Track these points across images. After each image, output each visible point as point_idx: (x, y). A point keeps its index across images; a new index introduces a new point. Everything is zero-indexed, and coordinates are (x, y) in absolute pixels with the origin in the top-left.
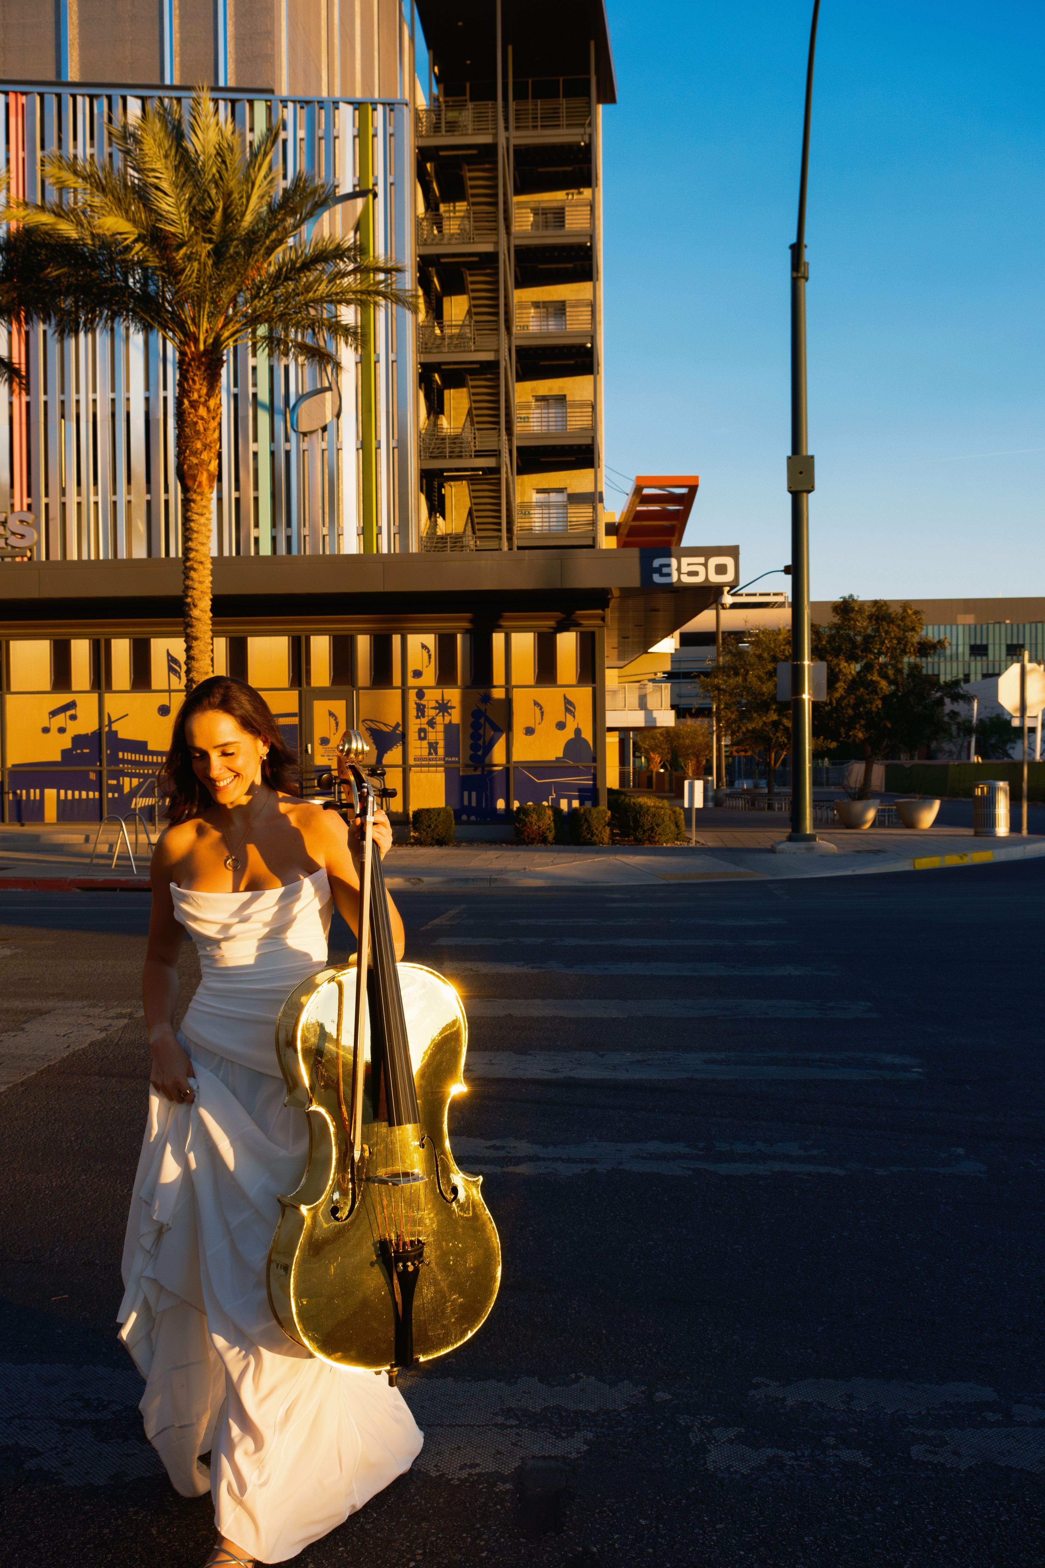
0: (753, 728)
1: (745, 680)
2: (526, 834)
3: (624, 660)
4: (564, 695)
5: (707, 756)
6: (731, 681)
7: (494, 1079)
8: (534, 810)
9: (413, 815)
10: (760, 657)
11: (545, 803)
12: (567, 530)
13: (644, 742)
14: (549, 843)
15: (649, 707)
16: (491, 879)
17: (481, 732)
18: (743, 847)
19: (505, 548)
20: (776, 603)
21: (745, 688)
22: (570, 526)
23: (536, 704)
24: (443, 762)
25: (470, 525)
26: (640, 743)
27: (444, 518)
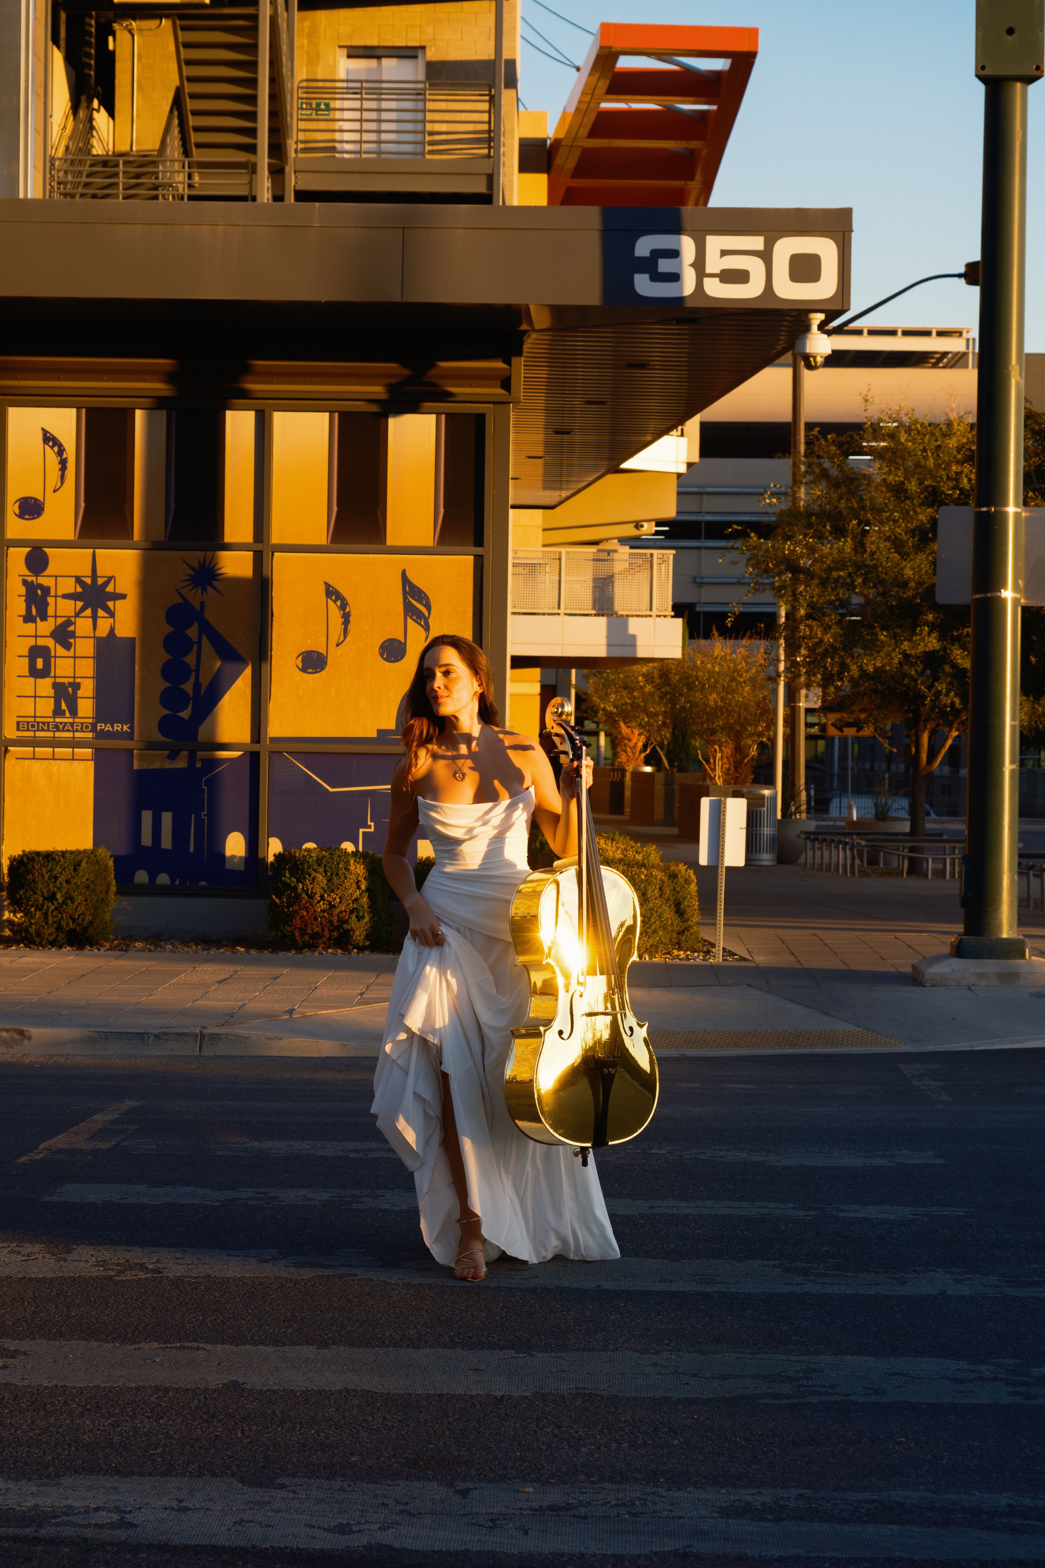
0: (876, 669)
1: (860, 546)
2: (297, 922)
3: (561, 489)
4: (404, 572)
5: (760, 735)
6: (826, 550)
7: (186, 1548)
8: (319, 861)
9: (11, 868)
10: (899, 491)
11: (348, 846)
12: (423, 154)
13: (605, 697)
14: (356, 947)
15: (620, 607)
16: (203, 1036)
17: (190, 660)
18: (845, 967)
19: (265, 194)
20: (945, 354)
21: (858, 567)
22: (431, 143)
23: (331, 593)
24: (90, 735)
25: (176, 131)
26: (595, 699)
27: (111, 114)
